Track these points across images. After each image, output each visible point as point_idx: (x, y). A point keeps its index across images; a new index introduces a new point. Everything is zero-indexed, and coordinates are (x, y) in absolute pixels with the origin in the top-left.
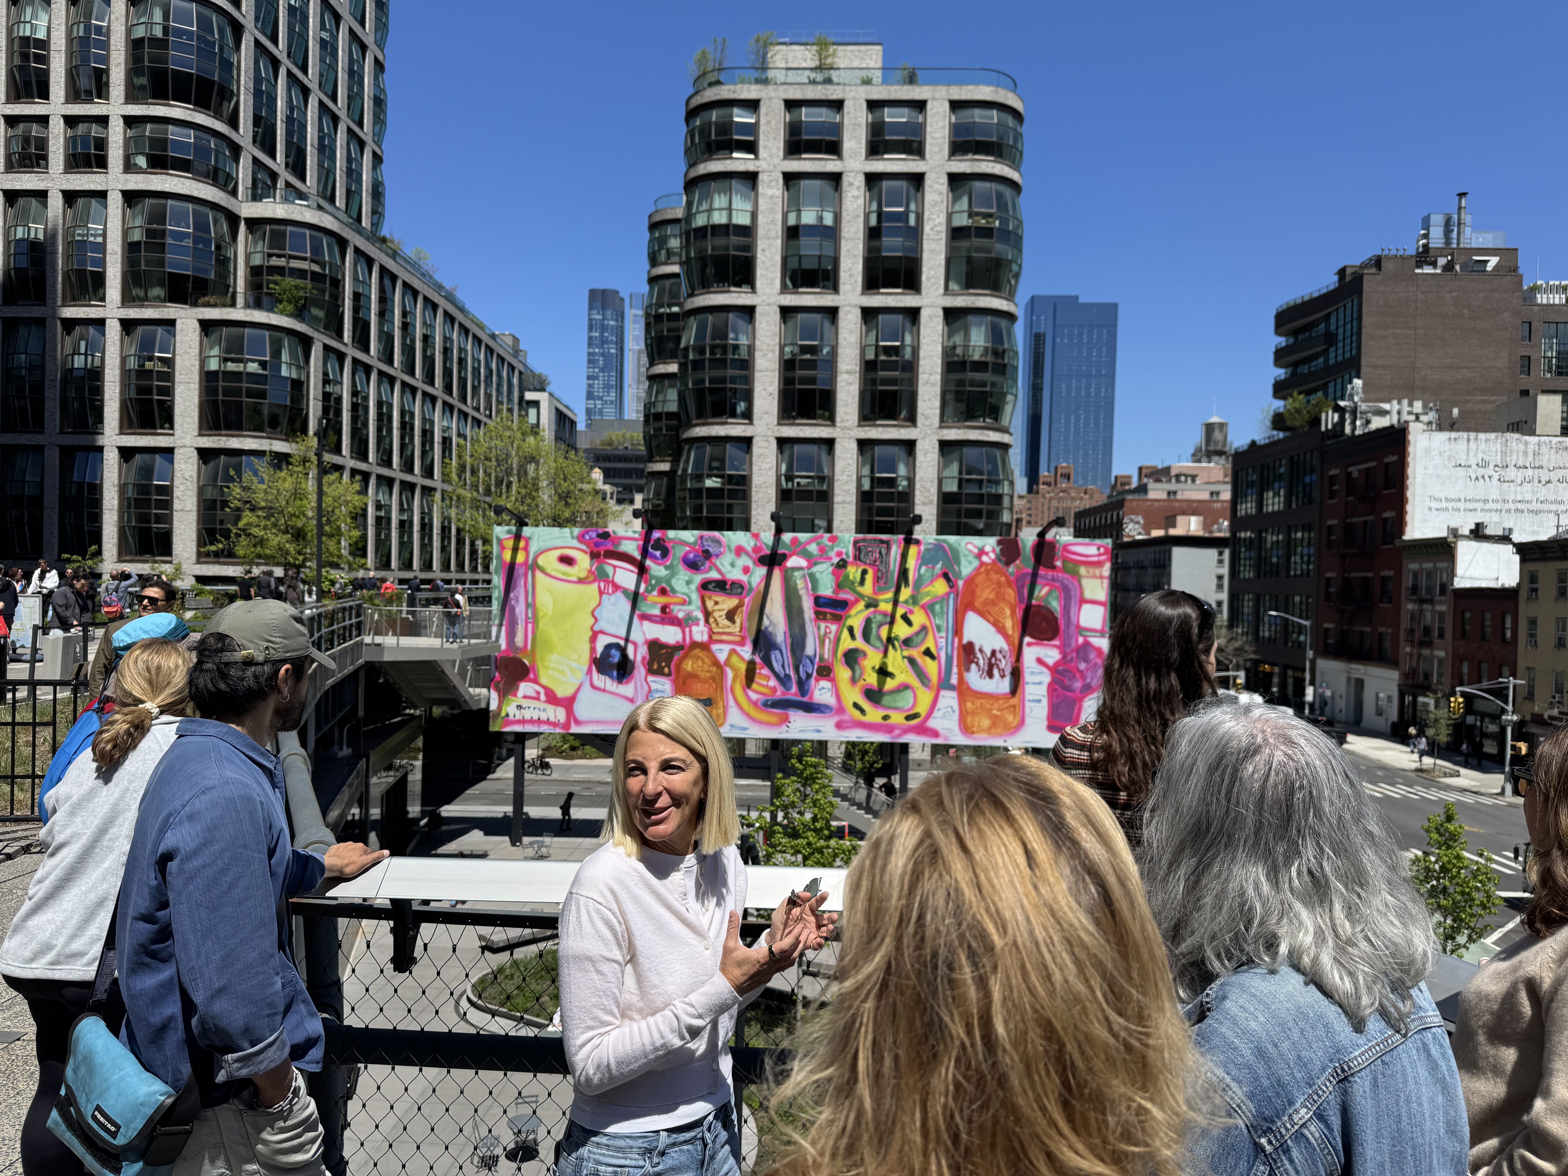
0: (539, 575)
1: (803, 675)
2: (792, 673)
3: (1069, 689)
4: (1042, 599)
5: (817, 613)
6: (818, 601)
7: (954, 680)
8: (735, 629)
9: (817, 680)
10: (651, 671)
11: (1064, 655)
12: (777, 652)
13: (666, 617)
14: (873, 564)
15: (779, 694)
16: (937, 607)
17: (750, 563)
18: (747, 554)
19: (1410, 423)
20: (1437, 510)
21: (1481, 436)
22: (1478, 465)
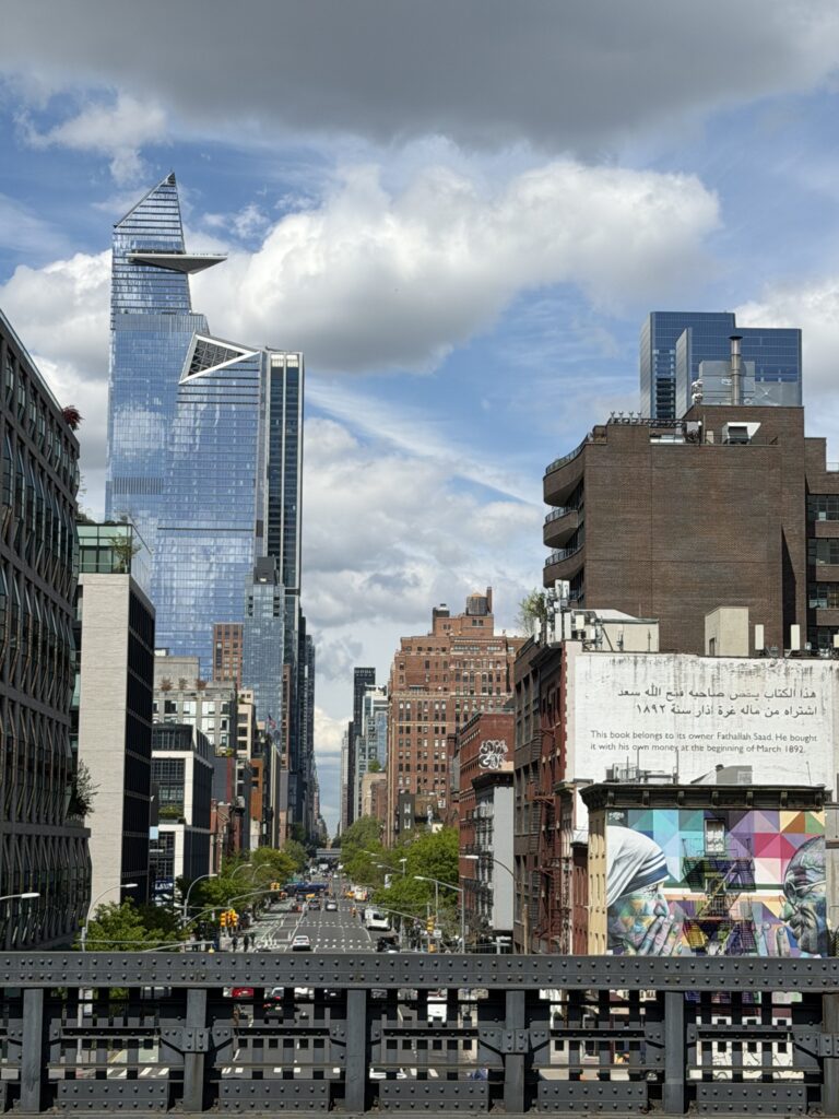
19: (567, 643)
20: (601, 747)
21: (651, 658)
22: (647, 693)
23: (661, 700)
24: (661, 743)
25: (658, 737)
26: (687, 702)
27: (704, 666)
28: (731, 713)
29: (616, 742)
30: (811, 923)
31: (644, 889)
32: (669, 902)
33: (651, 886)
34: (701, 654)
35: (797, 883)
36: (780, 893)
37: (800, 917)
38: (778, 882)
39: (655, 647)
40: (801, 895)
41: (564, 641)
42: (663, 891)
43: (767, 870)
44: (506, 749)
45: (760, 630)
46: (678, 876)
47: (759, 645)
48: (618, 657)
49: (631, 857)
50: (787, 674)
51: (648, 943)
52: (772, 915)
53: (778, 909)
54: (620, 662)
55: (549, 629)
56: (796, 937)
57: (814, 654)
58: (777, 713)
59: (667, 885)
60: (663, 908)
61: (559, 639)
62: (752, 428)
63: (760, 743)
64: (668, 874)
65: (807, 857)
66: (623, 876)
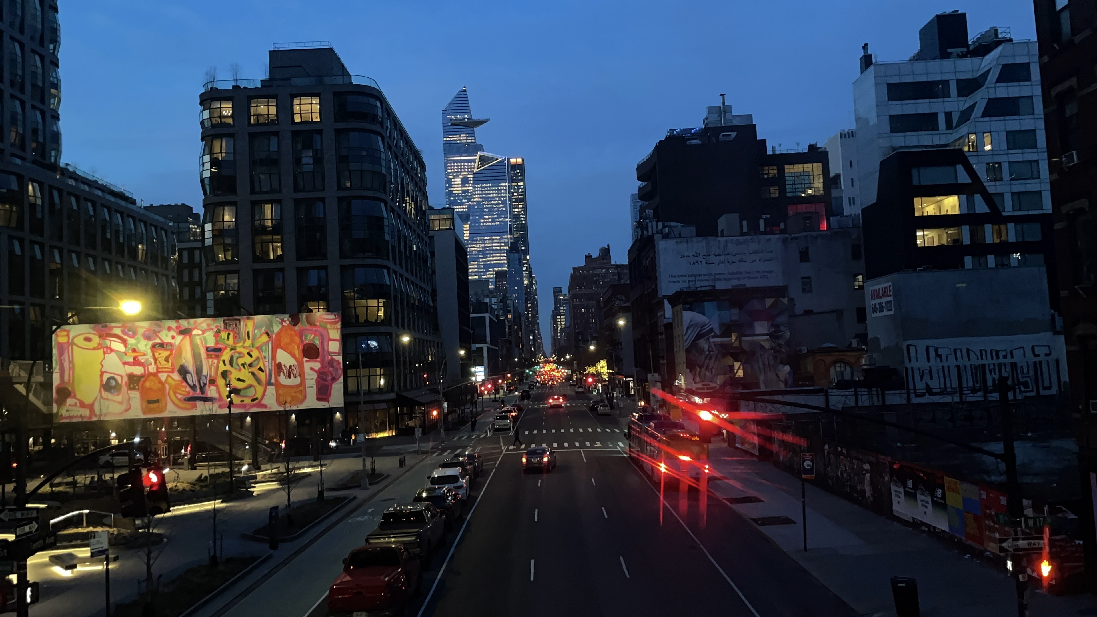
0: (75, 347)
1: (202, 385)
2: (197, 384)
3: (326, 380)
4: (311, 340)
5: (207, 355)
6: (208, 349)
7: (273, 381)
8: (169, 365)
9: (209, 386)
10: (130, 389)
11: (322, 366)
12: (189, 375)
13: (136, 362)
14: (233, 330)
15: (192, 394)
16: (264, 348)
17: (174, 334)
18: (173, 330)
19: (655, 235)
20: (674, 282)
21: (695, 239)
22: (694, 255)
23: (701, 258)
24: (701, 278)
25: (700, 275)
26: (713, 259)
27: (719, 241)
28: (733, 262)
29: (680, 279)
30: (784, 350)
31: (702, 340)
32: (715, 345)
33: (706, 338)
34: (717, 236)
35: (775, 332)
36: (768, 337)
37: (778, 348)
38: (766, 332)
39: (694, 234)
40: (778, 338)
41: (653, 234)
42: (712, 340)
43: (761, 327)
44: (624, 298)
45: (745, 223)
46: (718, 332)
47: (745, 230)
48: (679, 240)
49: (696, 325)
50: (759, 242)
51: (705, 365)
52: (765, 348)
53: (767, 345)
54: (680, 242)
55: (645, 232)
56: (775, 357)
57: (772, 233)
58: (755, 261)
59: (713, 337)
60: (712, 348)
61: (650, 233)
62: (734, 134)
63: (748, 275)
64: (713, 332)
65: (781, 319)
66: (692, 334)
